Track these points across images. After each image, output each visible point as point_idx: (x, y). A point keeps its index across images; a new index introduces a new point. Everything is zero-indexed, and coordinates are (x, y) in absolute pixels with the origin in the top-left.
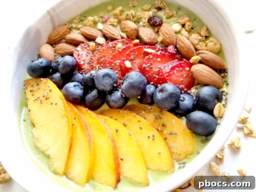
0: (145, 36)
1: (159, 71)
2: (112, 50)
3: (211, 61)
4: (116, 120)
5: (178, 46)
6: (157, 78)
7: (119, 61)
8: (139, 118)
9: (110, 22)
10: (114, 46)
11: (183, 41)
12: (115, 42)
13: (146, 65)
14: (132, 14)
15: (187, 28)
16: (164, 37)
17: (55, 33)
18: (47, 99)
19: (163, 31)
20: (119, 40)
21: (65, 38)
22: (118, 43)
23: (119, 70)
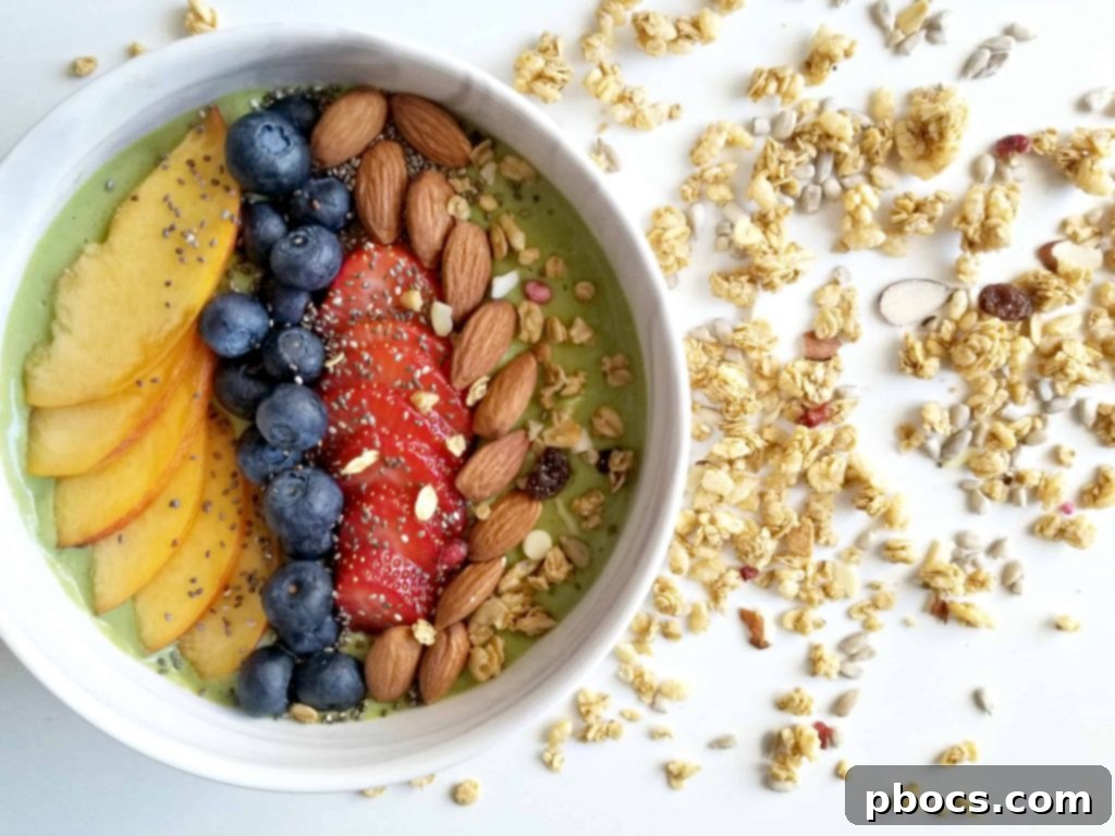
0: (473, 472)
1: (373, 547)
2: (404, 384)
4: (213, 475)
5: (468, 569)
6: (353, 547)
7: (373, 420)
8: (232, 539)
9: (528, 313)
10: (420, 386)
12: (437, 382)
13: (374, 513)
14: (564, 386)
15: (532, 580)
16: (488, 523)
17: (423, 121)
18: (178, 256)
19: (509, 514)
20: (448, 387)
21: (426, 167)
22: (436, 393)
23: (350, 430)
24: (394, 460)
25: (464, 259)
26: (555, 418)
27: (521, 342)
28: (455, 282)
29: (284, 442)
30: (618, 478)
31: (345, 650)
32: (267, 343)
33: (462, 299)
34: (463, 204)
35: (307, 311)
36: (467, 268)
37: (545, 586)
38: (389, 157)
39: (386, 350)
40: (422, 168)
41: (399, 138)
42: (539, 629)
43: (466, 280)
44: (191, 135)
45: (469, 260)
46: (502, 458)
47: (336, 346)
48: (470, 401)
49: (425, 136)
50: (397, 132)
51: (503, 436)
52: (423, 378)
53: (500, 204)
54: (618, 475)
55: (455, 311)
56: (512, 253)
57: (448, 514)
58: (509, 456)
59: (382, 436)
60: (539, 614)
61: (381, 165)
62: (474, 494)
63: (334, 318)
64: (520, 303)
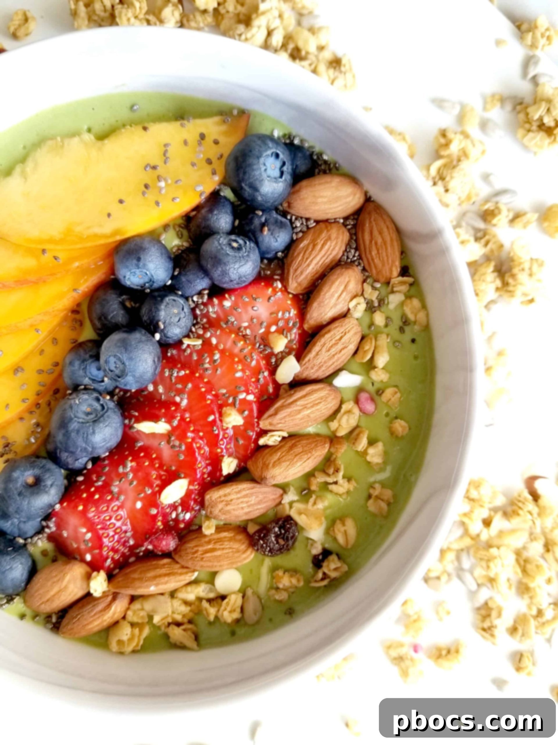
0: (225, 495)
1: (111, 492)
2: (227, 395)
4: (41, 352)
5: (166, 561)
6: (97, 481)
7: (184, 403)
8: (17, 407)
9: (349, 412)
10: (237, 405)
12: (251, 411)
13: (132, 470)
14: (336, 483)
15: (205, 604)
16: (207, 539)
17: (380, 233)
18: (143, 189)
19: (227, 544)
20: (255, 420)
21: (356, 263)
22: (244, 418)
23: (163, 397)
24: (177, 443)
25: (336, 344)
26: (312, 500)
27: (329, 427)
28: (317, 354)
29: (112, 371)
30: (323, 579)
31: (31, 548)
32: (156, 294)
33: (312, 368)
34: (363, 306)
35: (200, 294)
36: (333, 351)
37: (212, 618)
38: (337, 238)
39: (233, 362)
40: (353, 262)
41: (353, 231)
42: (181, 643)
43: (326, 358)
44: (217, 119)
45: (339, 346)
46: (253, 500)
47: (201, 332)
48: (262, 442)
50: (355, 226)
51: (266, 485)
52: (244, 400)
53: (386, 326)
54: (325, 576)
55: (301, 373)
56: (370, 365)
57: (182, 511)
58: (259, 503)
59: (183, 419)
60: (189, 633)
61: (329, 238)
62: (213, 510)
63: (215, 313)
64: (349, 400)
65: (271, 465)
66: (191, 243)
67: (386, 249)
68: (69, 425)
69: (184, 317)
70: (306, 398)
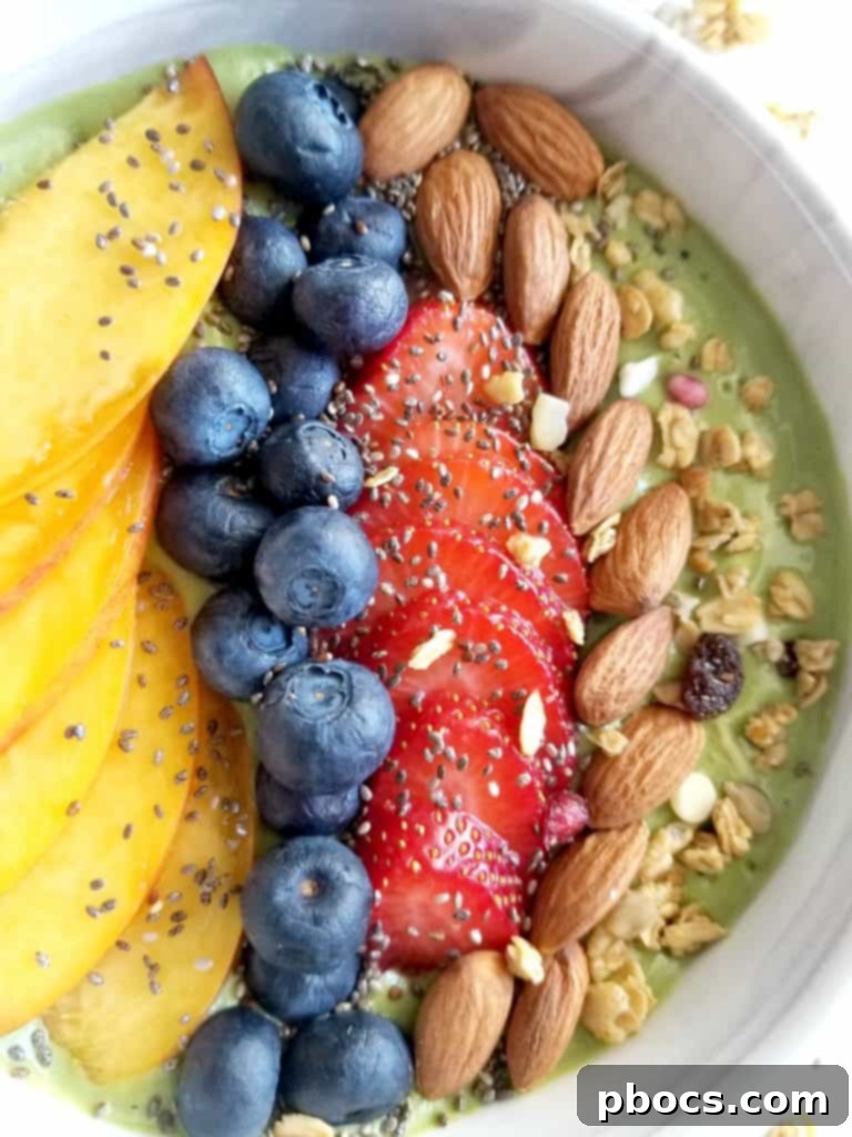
0: (610, 670)
1: (436, 806)
2: (499, 520)
3: (529, 1033)
4: (141, 681)
5: (591, 841)
6: (399, 809)
7: (443, 580)
8: (175, 800)
9: (674, 422)
10: (524, 524)
11: (610, 876)
12: (550, 518)
13: (448, 741)
14: (735, 535)
15: (693, 855)
16: (624, 761)
17: (540, 117)
18: (124, 278)
19: (658, 744)
20: (565, 527)
21: (529, 192)
22: (547, 536)
23: (402, 598)
24: (483, 647)
25: (599, 326)
26: (723, 585)
27: (662, 467)
28: (582, 362)
29: (310, 606)
30: (818, 683)
31: (370, 1005)
32: (273, 440)
33: (586, 391)
34: (587, 250)
35: (333, 395)
36: (600, 341)
37: (720, 863)
38: (477, 171)
39: (474, 466)
40: (523, 193)
41: (489, 149)
42: (695, 943)
43: (597, 359)
44: (149, 99)
46: (648, 647)
47: (379, 456)
49: (538, 140)
50: (483, 139)
51: (651, 609)
52: (530, 509)
53: (635, 257)
54: (817, 676)
55: (573, 411)
56: (657, 336)
57: (558, 747)
58: (656, 646)
59: (462, 606)
60: (697, 918)
61: (467, 177)
62: (605, 707)
63: (379, 410)
64: (661, 405)
65: (639, 574)
66: (252, 331)
67: (566, 134)
68: (318, 739)
69: (345, 445)
70: (615, 437)
